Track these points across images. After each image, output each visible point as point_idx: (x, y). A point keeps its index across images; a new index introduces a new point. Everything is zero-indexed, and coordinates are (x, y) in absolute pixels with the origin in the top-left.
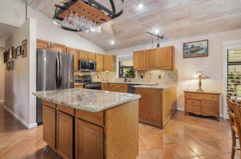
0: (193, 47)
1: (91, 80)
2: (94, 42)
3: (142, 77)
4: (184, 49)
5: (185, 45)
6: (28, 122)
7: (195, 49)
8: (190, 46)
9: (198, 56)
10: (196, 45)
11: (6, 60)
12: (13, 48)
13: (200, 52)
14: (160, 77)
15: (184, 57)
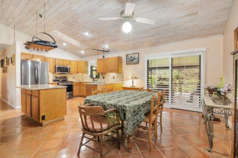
0: (131, 57)
1: (66, 80)
2: (70, 52)
3: (104, 78)
4: (127, 59)
5: (127, 55)
6: (16, 105)
7: (132, 59)
8: (130, 56)
9: (134, 64)
10: (133, 56)
11: (2, 66)
12: (7, 58)
13: (135, 61)
14: (114, 78)
15: (127, 64)
